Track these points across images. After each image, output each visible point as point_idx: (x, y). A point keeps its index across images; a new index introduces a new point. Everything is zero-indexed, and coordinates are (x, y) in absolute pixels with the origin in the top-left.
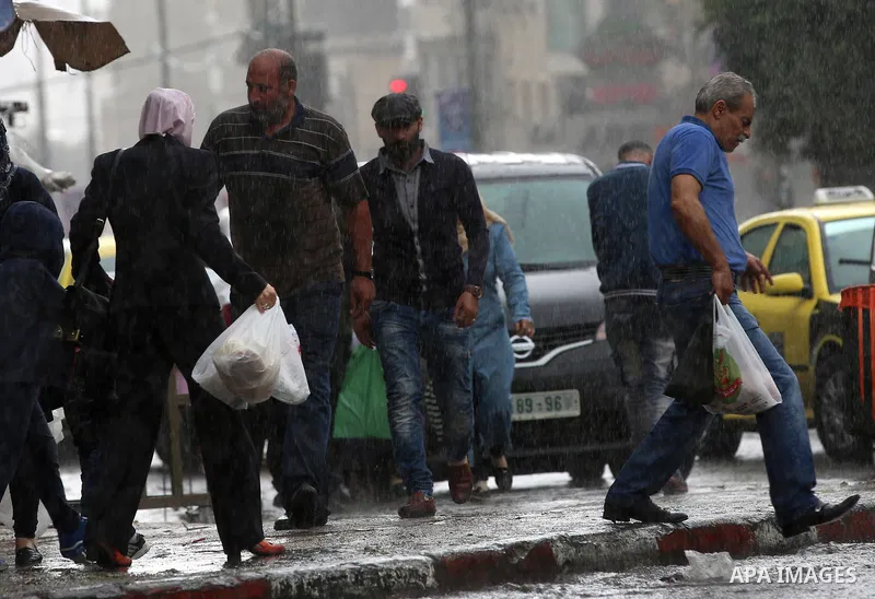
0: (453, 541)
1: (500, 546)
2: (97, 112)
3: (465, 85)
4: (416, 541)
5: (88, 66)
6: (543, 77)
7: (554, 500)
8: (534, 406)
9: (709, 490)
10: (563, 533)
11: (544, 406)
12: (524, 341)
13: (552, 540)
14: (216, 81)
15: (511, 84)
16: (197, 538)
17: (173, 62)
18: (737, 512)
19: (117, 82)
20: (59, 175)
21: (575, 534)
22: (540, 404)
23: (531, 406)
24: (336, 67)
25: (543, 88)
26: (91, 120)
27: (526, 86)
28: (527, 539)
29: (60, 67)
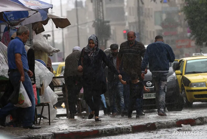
0: (135, 123)
1: (145, 123)
2: (64, 37)
3: (138, 32)
4: (128, 122)
5: (62, 27)
6: (153, 30)
7: (155, 114)
8: (152, 96)
9: (186, 112)
10: (157, 121)
11: (154, 96)
12: (150, 83)
13: (155, 123)
14: (88, 30)
15: (147, 31)
16: (84, 122)
17: (79, 27)
18: (192, 117)
19: (68, 31)
20: (57, 49)
21: (160, 121)
22: (153, 95)
23: (151, 96)
24: (112, 28)
25: (154, 32)
26: (63, 38)
27: (150, 32)
28: (150, 122)
29: (57, 27)
